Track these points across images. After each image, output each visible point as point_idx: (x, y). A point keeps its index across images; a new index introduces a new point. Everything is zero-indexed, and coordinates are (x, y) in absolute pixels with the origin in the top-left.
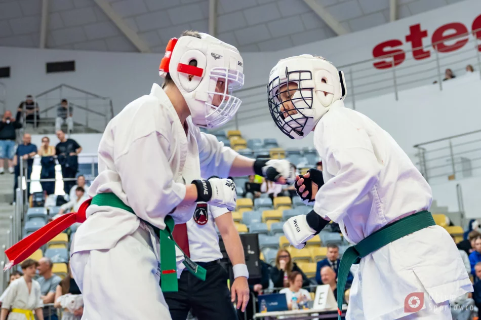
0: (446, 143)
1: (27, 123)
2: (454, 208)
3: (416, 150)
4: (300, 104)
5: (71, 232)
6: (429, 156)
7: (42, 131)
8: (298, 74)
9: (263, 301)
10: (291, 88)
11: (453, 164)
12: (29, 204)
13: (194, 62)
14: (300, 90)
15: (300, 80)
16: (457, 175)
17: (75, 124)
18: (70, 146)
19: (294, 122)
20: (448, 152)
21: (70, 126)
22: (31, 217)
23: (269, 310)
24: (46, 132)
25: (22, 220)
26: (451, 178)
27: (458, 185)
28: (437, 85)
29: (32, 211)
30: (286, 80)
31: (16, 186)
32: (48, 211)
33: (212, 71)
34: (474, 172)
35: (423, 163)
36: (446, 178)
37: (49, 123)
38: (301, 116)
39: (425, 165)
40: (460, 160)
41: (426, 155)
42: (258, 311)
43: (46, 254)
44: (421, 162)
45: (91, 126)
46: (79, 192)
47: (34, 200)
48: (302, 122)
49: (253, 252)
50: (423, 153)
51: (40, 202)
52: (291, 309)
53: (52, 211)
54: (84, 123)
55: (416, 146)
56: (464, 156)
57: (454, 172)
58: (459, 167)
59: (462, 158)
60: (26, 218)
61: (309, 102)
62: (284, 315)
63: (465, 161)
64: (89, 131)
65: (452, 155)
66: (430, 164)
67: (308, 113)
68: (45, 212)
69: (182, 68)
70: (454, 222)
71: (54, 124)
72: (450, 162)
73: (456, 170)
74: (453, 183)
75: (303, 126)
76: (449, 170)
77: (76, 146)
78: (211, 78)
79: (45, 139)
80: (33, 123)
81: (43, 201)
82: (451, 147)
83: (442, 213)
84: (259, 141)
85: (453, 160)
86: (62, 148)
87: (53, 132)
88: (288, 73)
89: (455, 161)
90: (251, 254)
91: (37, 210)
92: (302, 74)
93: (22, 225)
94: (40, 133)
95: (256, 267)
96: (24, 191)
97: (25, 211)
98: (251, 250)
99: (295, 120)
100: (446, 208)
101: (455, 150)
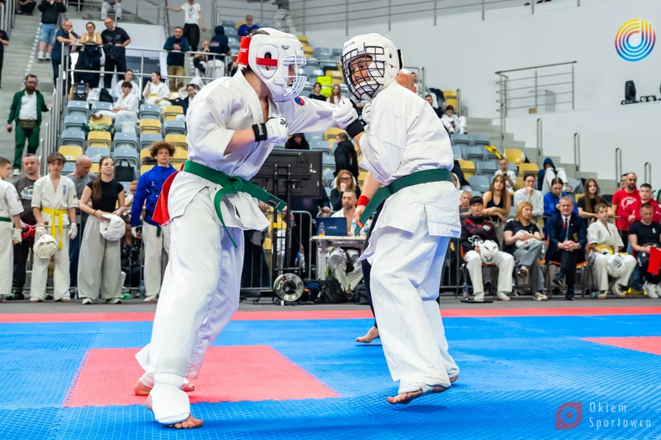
0: (531, 73)
1: (69, 4)
2: (531, 144)
3: (498, 77)
4: (375, 73)
5: (115, 131)
6: (511, 85)
7: (86, 16)
8: (374, 49)
9: (322, 223)
10: (368, 59)
11: (536, 96)
12: (70, 96)
13: (268, 55)
14: (376, 61)
15: (375, 54)
16: (539, 108)
17: (124, 12)
18: (118, 37)
19: (368, 87)
20: (532, 83)
21: (119, 13)
22: (71, 111)
23: (326, 234)
24: (90, 17)
25: (61, 113)
26: (532, 111)
27: (538, 120)
28: (529, 7)
29: (72, 104)
30: (364, 53)
31: (56, 76)
32: (90, 105)
33: (284, 59)
34: (557, 106)
35: (503, 92)
36: (527, 110)
37: (93, 7)
38: (374, 82)
39: (505, 95)
40: (544, 93)
41: (507, 83)
42: (315, 233)
43: (86, 152)
44: (501, 91)
45: (140, 15)
46: (126, 89)
47: (75, 92)
48: (375, 87)
49: (315, 172)
50: (505, 81)
51: (81, 94)
52: (350, 236)
53: (94, 107)
54: (134, 12)
55: (498, 73)
56: (549, 88)
57: (536, 105)
58: (541, 100)
59: (547, 91)
60: (66, 111)
61: (382, 72)
62: (341, 240)
63: (549, 94)
64: (139, 20)
65: (536, 86)
66: (511, 94)
67: (380, 80)
68: (88, 107)
69: (260, 62)
70: (529, 159)
71: (100, 9)
72: (534, 94)
73: (538, 103)
74: (534, 117)
75: (374, 91)
76: (532, 103)
77: (125, 37)
78: (285, 65)
79: (90, 25)
80: (76, 5)
81: (86, 94)
82: (536, 77)
83: (520, 148)
84: (327, 50)
85: (536, 91)
86: (108, 38)
87: (99, 19)
88: (366, 47)
89: (539, 94)
90: (312, 173)
91: (78, 104)
92: (377, 49)
93: (61, 119)
94: (84, 18)
95: (317, 187)
96: (64, 81)
97: (65, 103)
98: (313, 168)
99: (369, 85)
100: (524, 143)
101: (540, 82)
